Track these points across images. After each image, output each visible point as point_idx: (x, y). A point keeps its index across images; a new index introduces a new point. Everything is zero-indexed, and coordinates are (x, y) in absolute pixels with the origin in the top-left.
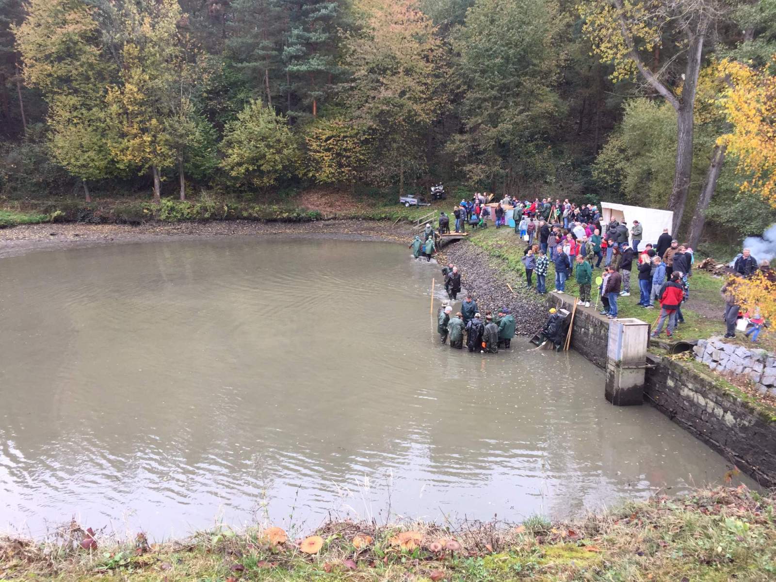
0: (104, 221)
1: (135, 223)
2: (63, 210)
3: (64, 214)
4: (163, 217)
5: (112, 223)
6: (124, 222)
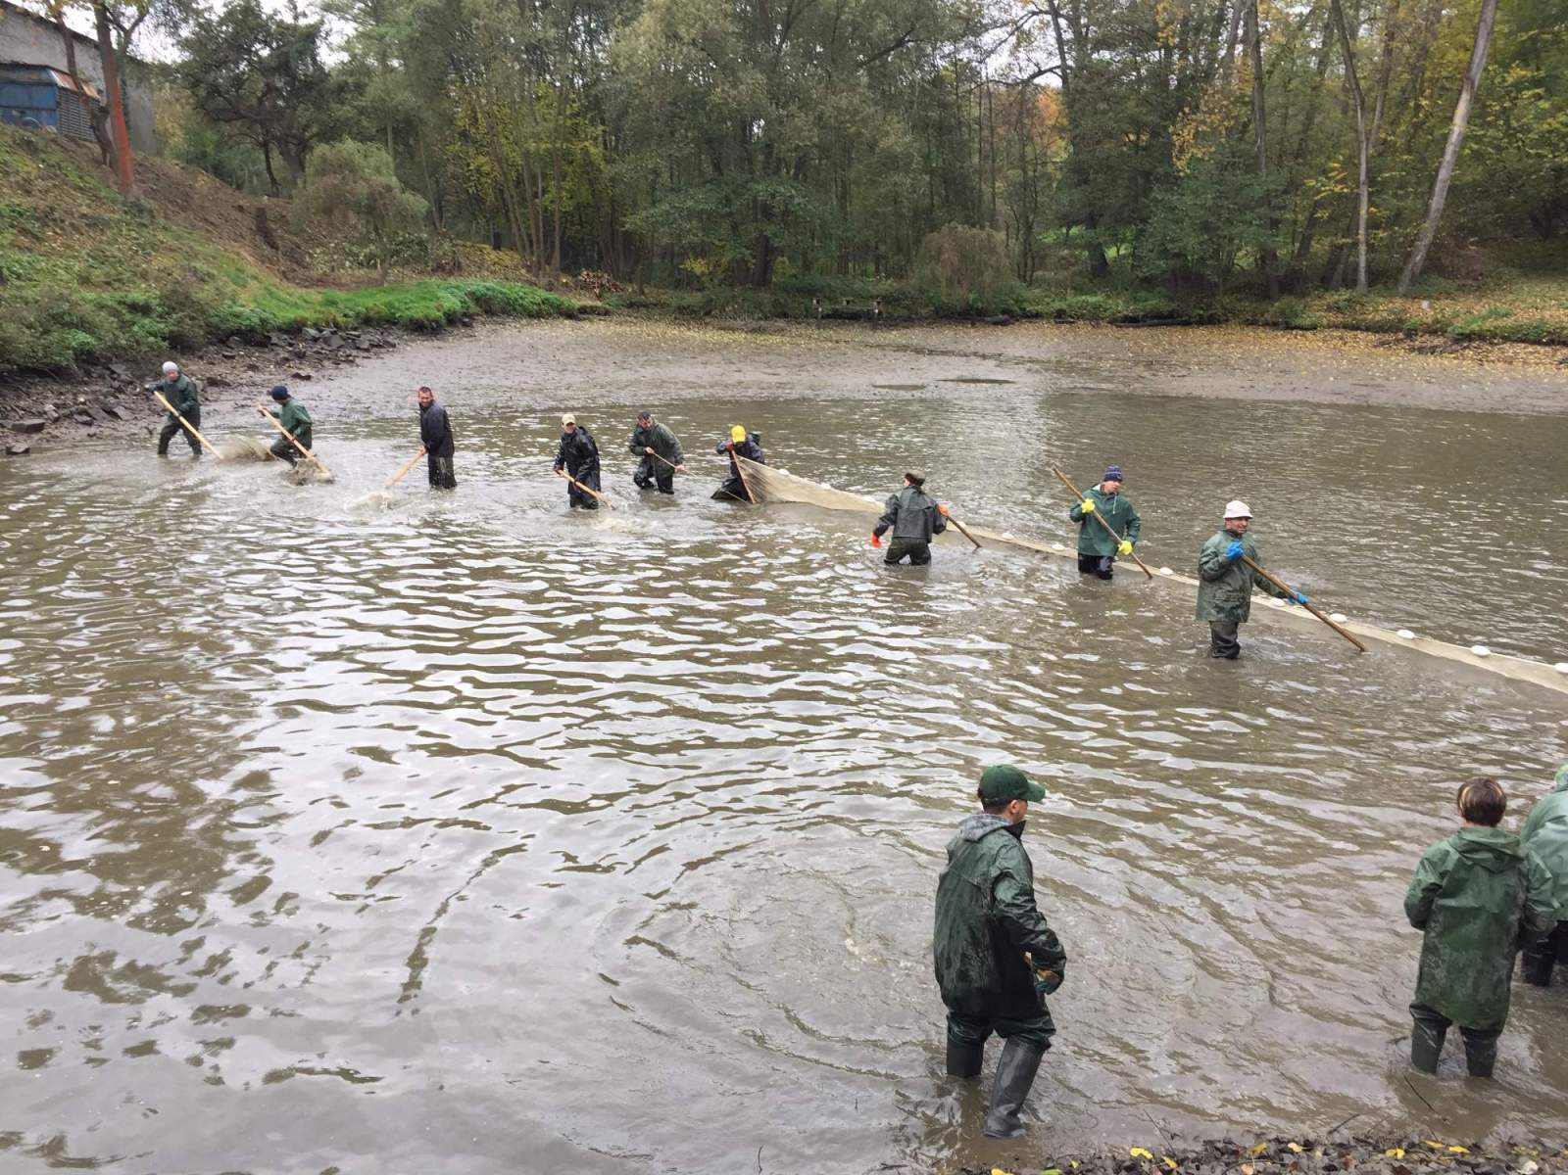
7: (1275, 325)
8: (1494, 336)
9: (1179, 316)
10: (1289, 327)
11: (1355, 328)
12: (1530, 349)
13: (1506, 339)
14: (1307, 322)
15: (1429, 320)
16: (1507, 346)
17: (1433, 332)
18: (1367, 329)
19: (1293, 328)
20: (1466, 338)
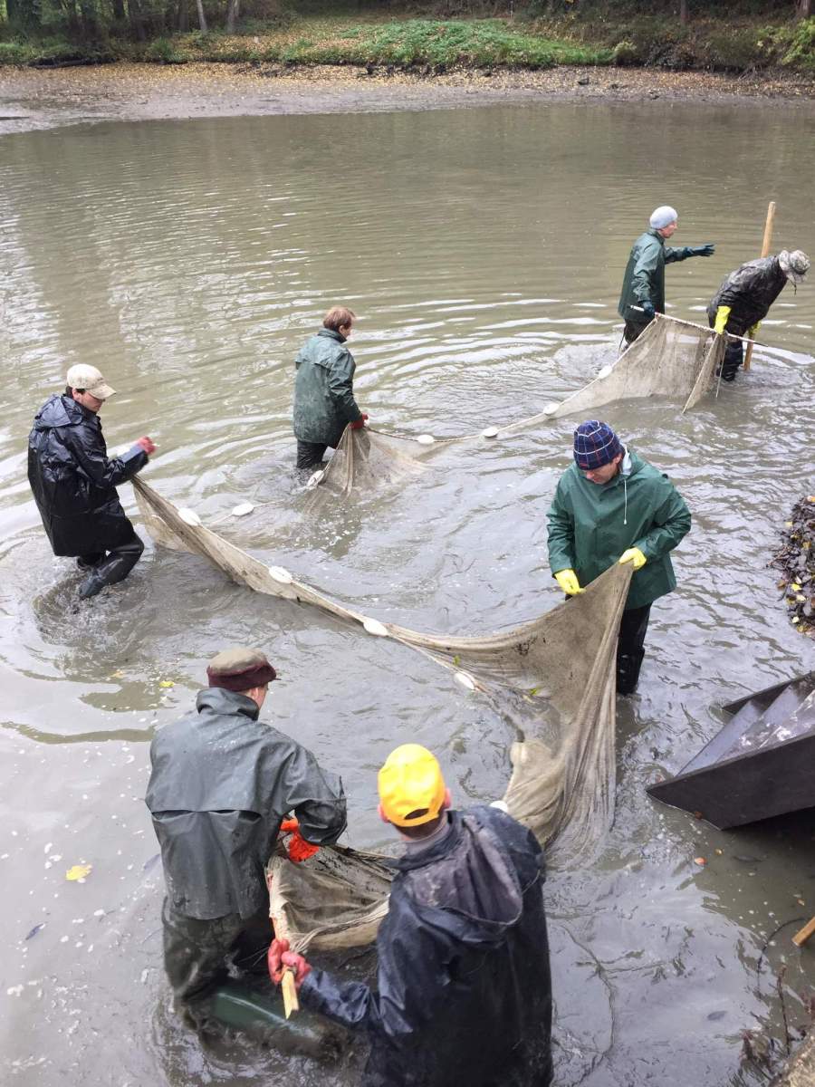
0: (687, 65)
1: (734, 71)
2: (638, 41)
3: (635, 47)
4: (788, 59)
5: (701, 68)
6: (718, 69)
7: (156, 61)
8: (310, 61)
9: (82, 57)
10: (168, 62)
11: (214, 60)
12: (335, 68)
13: (317, 62)
14: (180, 58)
15: (264, 51)
16: (319, 67)
17: (269, 61)
18: (223, 61)
19: (170, 63)
20: (293, 63)
